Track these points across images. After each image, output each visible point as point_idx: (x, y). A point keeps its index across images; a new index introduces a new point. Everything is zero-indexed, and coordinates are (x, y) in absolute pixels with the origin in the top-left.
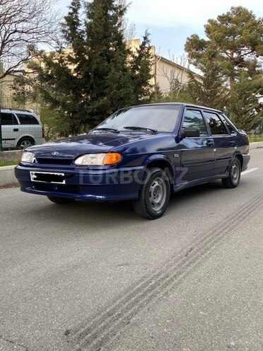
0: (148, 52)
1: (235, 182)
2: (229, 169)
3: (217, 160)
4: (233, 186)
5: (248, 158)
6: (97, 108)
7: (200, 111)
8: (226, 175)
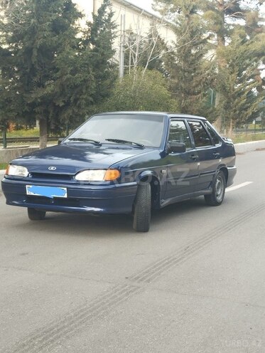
0: (109, 20)
1: (219, 198)
2: (212, 184)
3: (201, 174)
4: (217, 204)
5: (234, 172)
6: (42, 98)
7: (184, 121)
8: (209, 191)
